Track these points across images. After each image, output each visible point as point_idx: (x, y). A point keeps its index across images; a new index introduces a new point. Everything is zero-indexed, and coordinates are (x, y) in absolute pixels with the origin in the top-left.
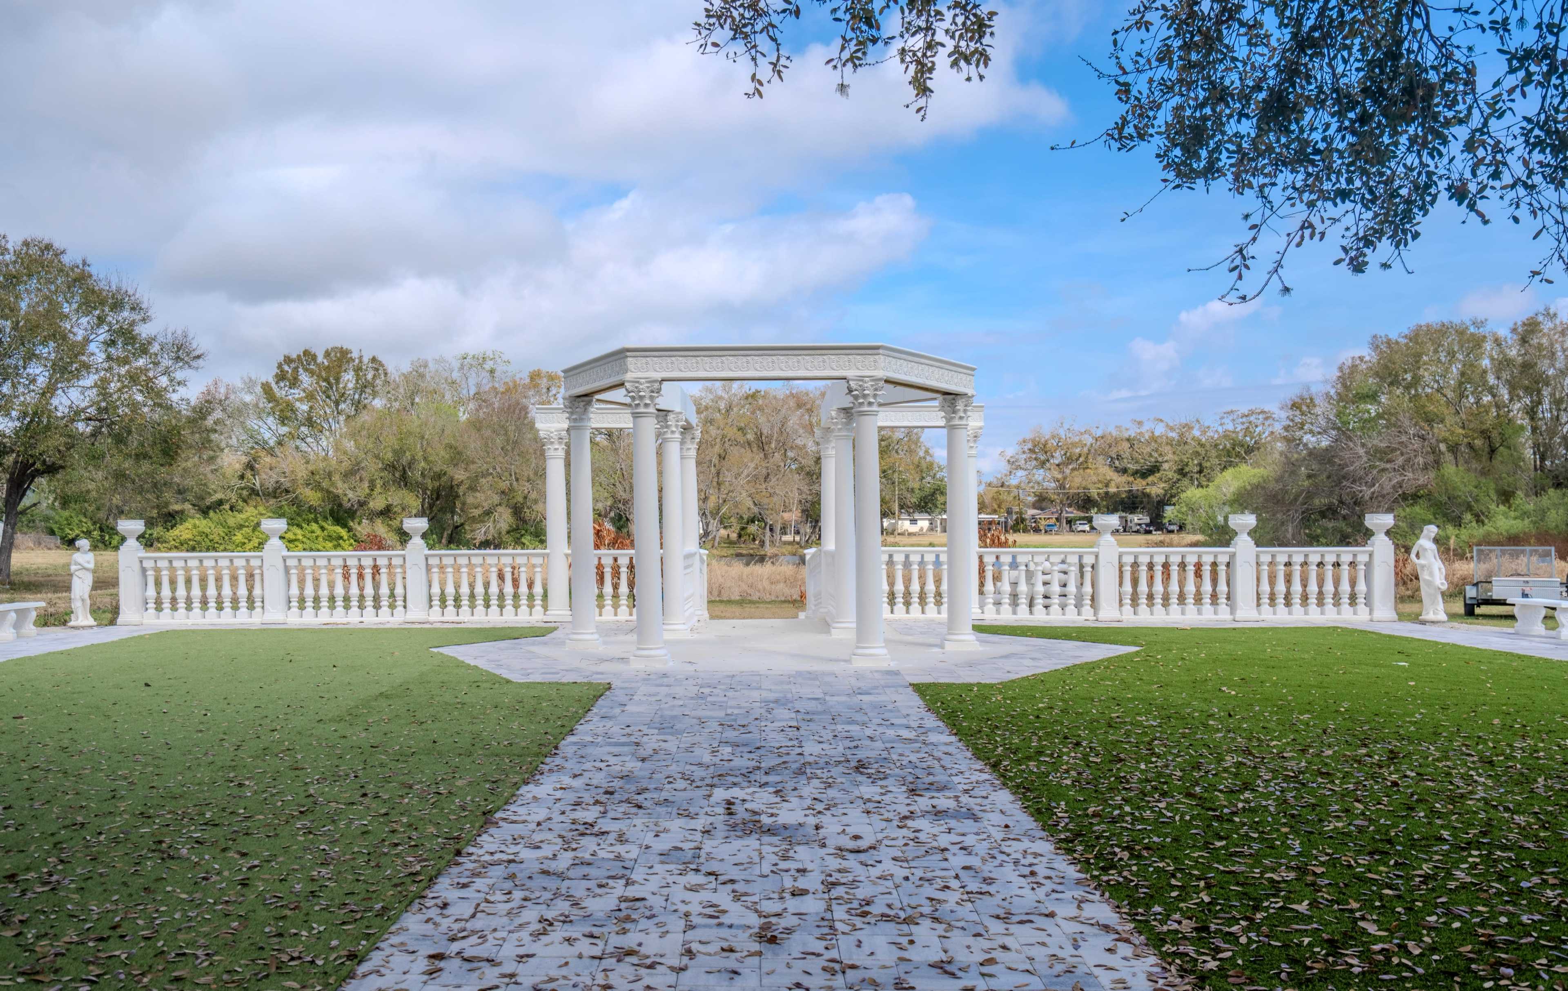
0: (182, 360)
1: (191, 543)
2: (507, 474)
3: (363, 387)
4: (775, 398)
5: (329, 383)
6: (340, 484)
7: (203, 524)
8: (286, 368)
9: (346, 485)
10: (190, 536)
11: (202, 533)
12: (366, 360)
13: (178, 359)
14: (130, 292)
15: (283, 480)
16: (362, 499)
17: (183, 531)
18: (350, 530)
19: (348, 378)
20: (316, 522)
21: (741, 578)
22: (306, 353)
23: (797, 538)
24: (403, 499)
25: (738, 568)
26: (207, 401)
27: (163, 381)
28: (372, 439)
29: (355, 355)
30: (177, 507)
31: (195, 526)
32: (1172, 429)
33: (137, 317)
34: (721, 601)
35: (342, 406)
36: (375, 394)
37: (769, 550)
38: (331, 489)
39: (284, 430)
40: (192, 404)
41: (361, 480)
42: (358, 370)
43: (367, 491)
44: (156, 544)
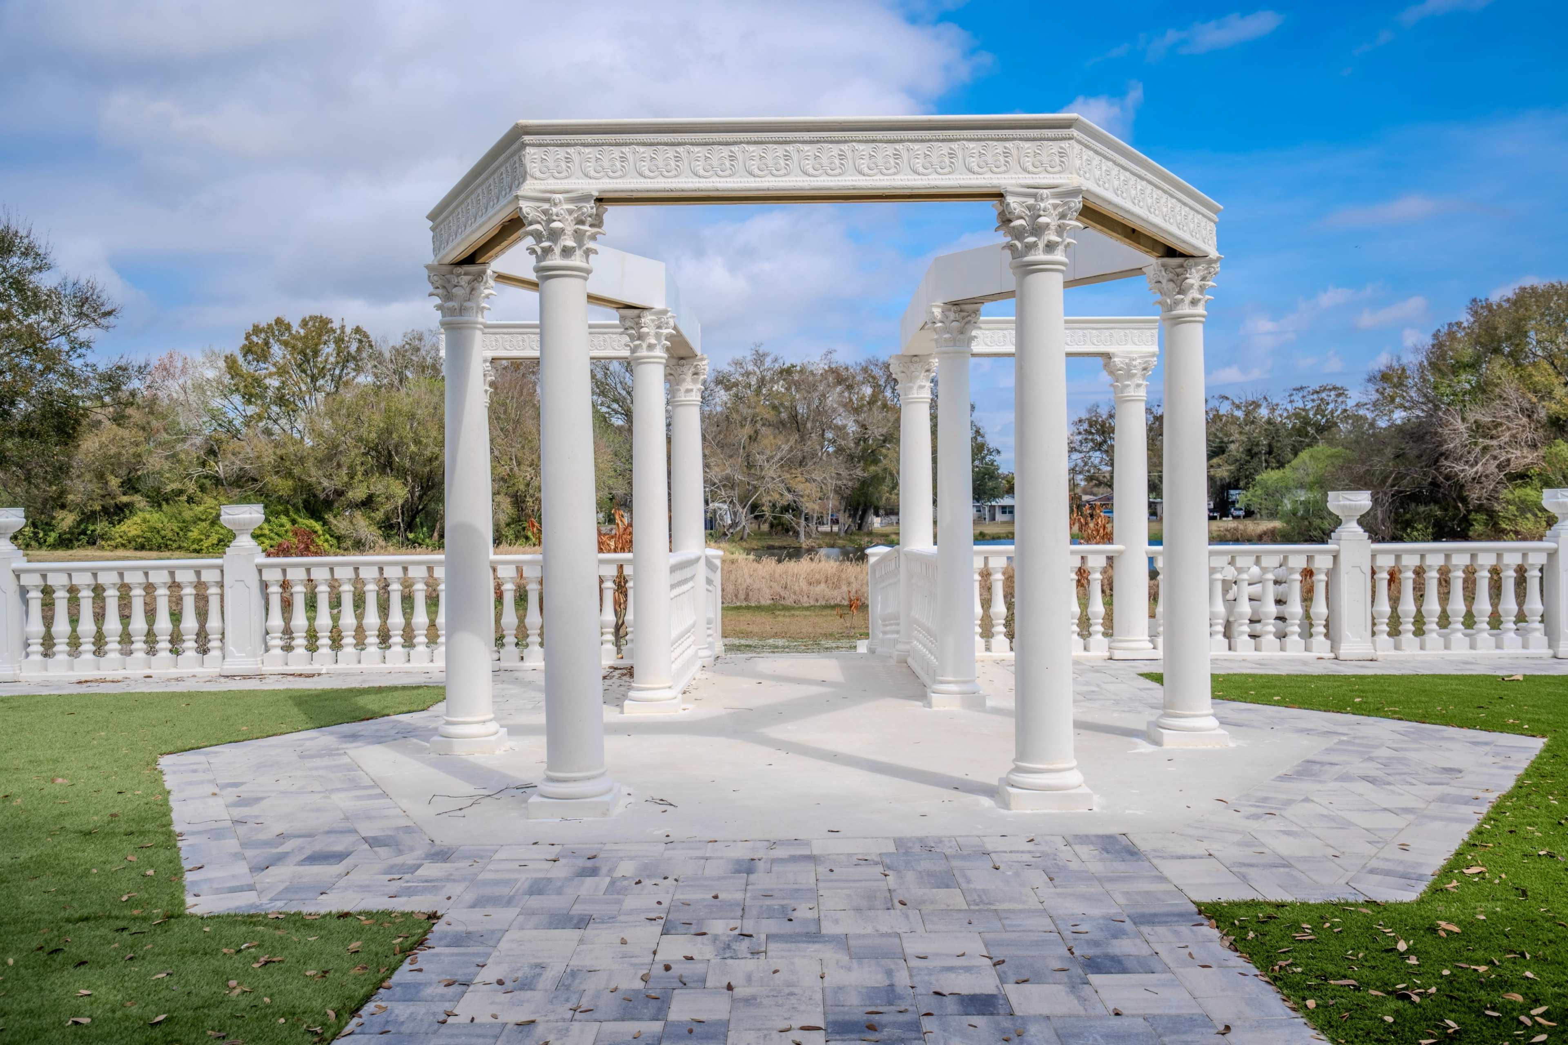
0: (87, 316)
1: (140, 540)
2: (506, 458)
3: (345, 359)
4: (812, 373)
5: (305, 355)
6: (313, 471)
7: (155, 517)
8: (255, 339)
9: (320, 473)
10: (139, 532)
11: (153, 529)
12: (348, 330)
13: (80, 315)
14: (23, 232)
15: (247, 467)
16: (339, 487)
17: (131, 527)
18: (325, 523)
19: (328, 350)
20: (287, 514)
21: (772, 578)
22: (279, 321)
23: (836, 528)
24: (387, 487)
25: (769, 565)
26: (119, 368)
27: (62, 343)
28: (352, 419)
29: (336, 325)
30: (125, 499)
31: (145, 521)
32: (1238, 407)
33: (29, 263)
34: (748, 608)
35: (320, 382)
36: (358, 369)
37: (804, 542)
38: (303, 477)
39: (251, 410)
40: (100, 370)
41: (339, 466)
42: (339, 341)
43: (346, 479)
44: (100, 542)
